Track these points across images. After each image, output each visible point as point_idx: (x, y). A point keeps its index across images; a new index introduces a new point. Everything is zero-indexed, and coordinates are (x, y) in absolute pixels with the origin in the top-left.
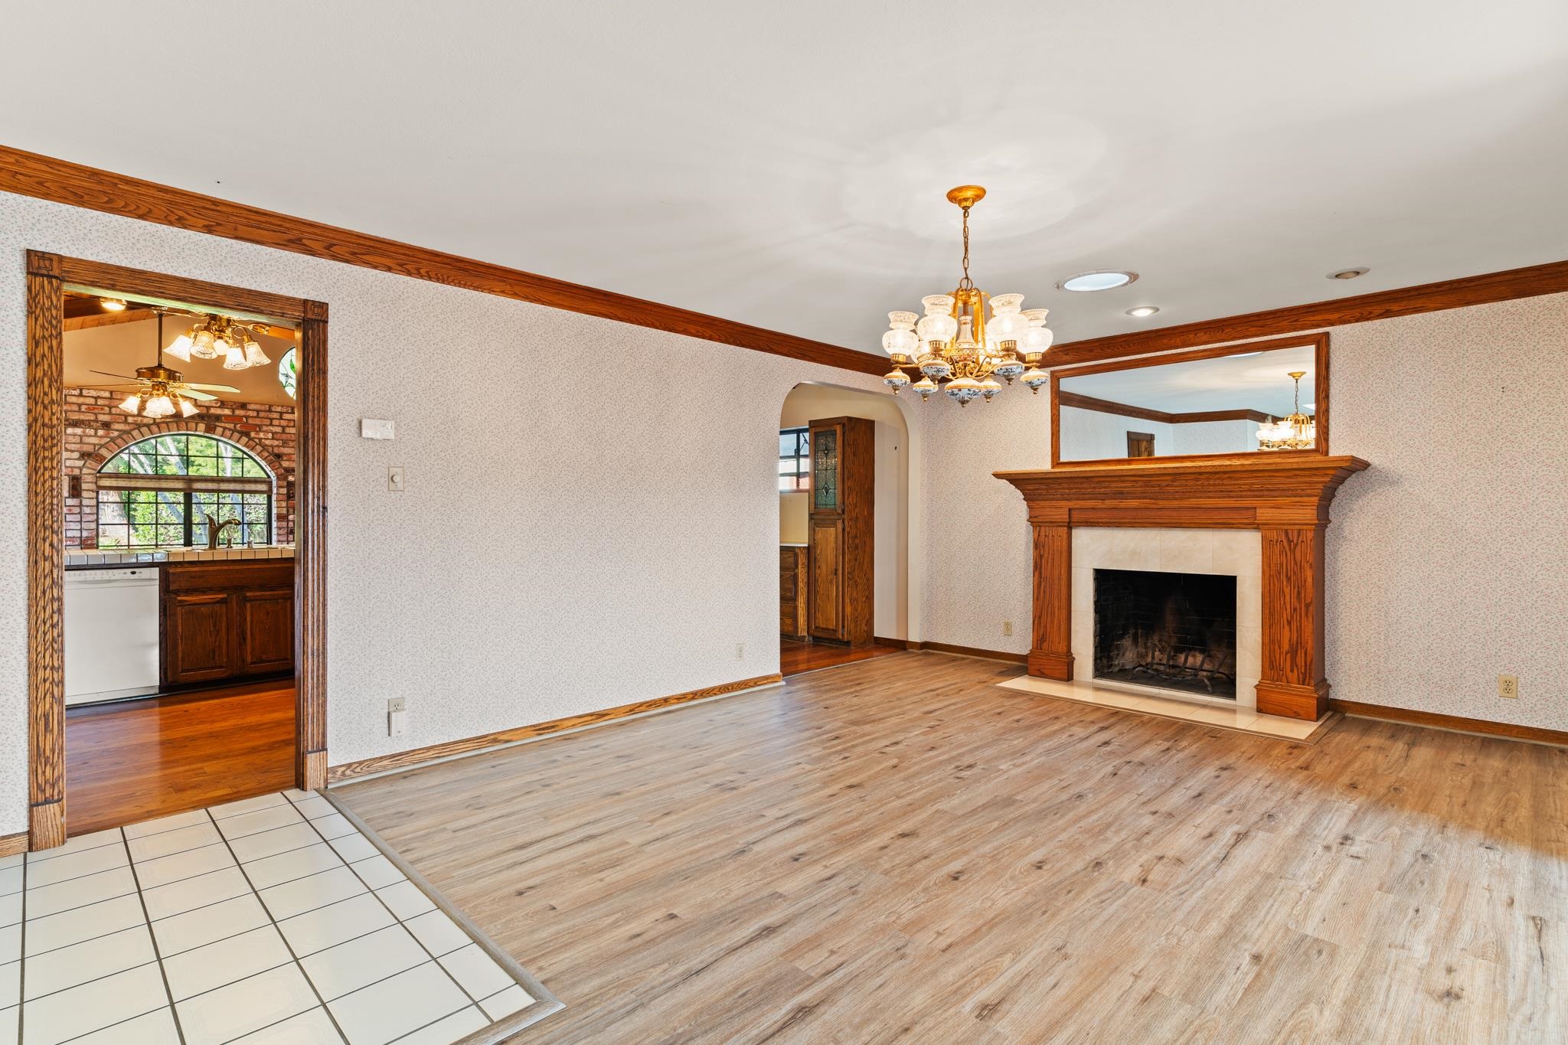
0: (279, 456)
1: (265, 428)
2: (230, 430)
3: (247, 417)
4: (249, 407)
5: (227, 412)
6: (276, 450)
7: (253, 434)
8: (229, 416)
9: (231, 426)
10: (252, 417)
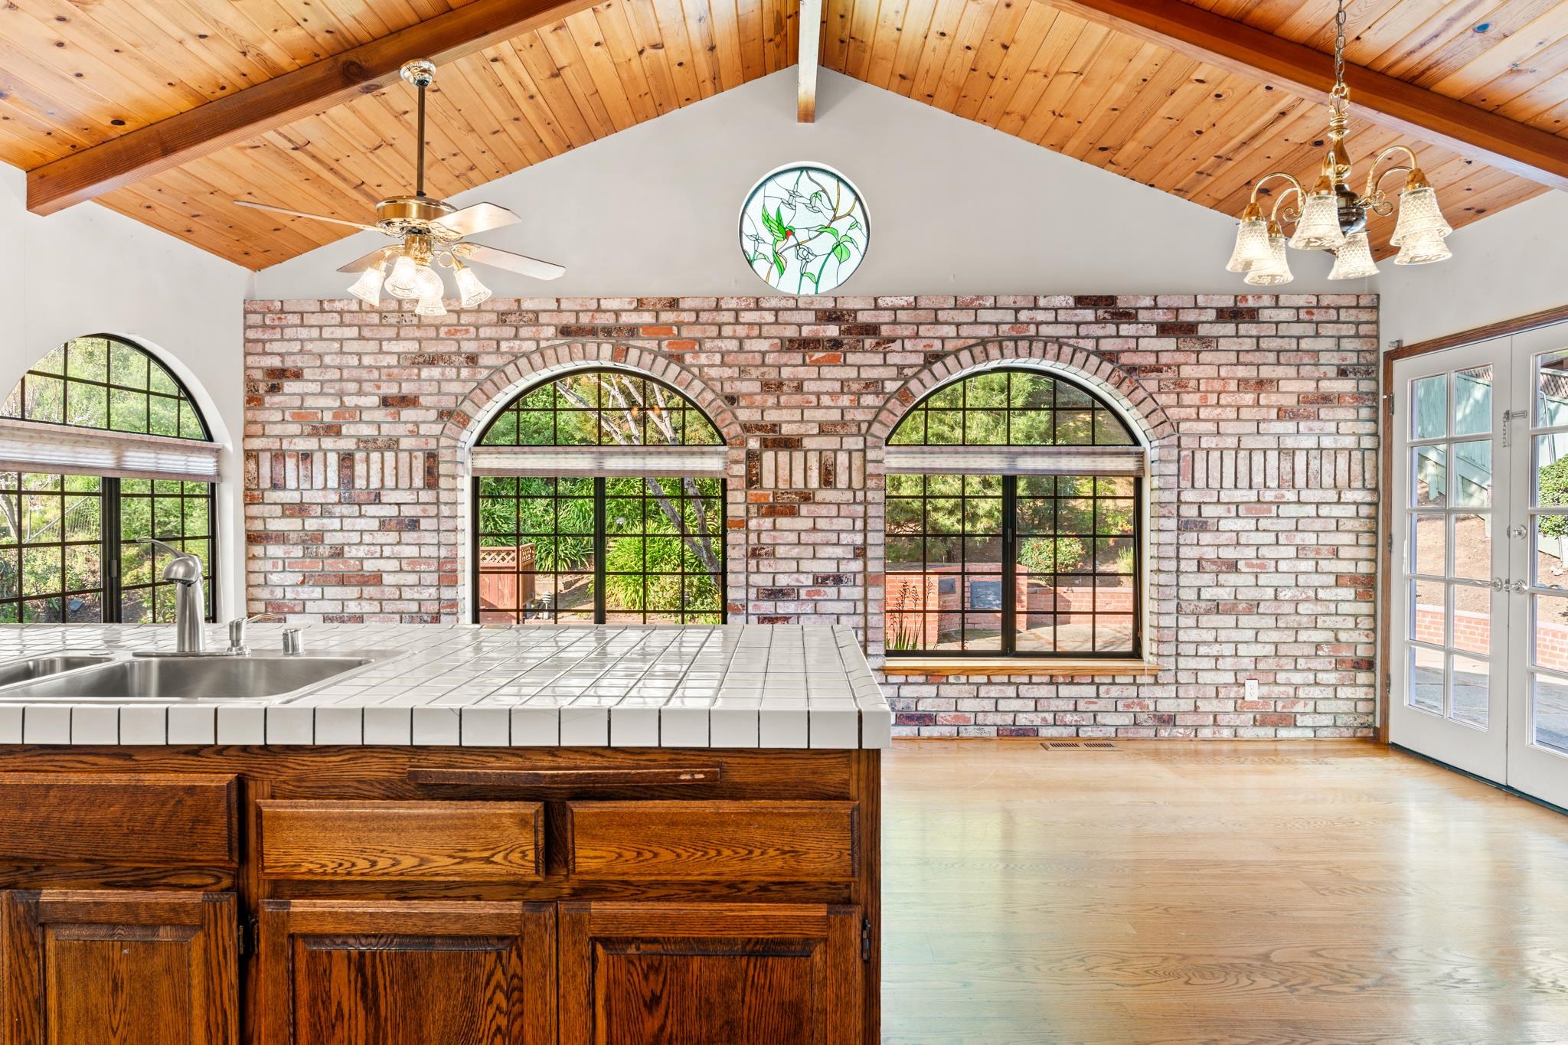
0: (732, 399)
1: (708, 345)
2: (650, 352)
3: (679, 325)
4: (683, 305)
5: (647, 318)
6: (728, 389)
7: (689, 359)
8: (650, 326)
9: (652, 345)
10: (689, 324)
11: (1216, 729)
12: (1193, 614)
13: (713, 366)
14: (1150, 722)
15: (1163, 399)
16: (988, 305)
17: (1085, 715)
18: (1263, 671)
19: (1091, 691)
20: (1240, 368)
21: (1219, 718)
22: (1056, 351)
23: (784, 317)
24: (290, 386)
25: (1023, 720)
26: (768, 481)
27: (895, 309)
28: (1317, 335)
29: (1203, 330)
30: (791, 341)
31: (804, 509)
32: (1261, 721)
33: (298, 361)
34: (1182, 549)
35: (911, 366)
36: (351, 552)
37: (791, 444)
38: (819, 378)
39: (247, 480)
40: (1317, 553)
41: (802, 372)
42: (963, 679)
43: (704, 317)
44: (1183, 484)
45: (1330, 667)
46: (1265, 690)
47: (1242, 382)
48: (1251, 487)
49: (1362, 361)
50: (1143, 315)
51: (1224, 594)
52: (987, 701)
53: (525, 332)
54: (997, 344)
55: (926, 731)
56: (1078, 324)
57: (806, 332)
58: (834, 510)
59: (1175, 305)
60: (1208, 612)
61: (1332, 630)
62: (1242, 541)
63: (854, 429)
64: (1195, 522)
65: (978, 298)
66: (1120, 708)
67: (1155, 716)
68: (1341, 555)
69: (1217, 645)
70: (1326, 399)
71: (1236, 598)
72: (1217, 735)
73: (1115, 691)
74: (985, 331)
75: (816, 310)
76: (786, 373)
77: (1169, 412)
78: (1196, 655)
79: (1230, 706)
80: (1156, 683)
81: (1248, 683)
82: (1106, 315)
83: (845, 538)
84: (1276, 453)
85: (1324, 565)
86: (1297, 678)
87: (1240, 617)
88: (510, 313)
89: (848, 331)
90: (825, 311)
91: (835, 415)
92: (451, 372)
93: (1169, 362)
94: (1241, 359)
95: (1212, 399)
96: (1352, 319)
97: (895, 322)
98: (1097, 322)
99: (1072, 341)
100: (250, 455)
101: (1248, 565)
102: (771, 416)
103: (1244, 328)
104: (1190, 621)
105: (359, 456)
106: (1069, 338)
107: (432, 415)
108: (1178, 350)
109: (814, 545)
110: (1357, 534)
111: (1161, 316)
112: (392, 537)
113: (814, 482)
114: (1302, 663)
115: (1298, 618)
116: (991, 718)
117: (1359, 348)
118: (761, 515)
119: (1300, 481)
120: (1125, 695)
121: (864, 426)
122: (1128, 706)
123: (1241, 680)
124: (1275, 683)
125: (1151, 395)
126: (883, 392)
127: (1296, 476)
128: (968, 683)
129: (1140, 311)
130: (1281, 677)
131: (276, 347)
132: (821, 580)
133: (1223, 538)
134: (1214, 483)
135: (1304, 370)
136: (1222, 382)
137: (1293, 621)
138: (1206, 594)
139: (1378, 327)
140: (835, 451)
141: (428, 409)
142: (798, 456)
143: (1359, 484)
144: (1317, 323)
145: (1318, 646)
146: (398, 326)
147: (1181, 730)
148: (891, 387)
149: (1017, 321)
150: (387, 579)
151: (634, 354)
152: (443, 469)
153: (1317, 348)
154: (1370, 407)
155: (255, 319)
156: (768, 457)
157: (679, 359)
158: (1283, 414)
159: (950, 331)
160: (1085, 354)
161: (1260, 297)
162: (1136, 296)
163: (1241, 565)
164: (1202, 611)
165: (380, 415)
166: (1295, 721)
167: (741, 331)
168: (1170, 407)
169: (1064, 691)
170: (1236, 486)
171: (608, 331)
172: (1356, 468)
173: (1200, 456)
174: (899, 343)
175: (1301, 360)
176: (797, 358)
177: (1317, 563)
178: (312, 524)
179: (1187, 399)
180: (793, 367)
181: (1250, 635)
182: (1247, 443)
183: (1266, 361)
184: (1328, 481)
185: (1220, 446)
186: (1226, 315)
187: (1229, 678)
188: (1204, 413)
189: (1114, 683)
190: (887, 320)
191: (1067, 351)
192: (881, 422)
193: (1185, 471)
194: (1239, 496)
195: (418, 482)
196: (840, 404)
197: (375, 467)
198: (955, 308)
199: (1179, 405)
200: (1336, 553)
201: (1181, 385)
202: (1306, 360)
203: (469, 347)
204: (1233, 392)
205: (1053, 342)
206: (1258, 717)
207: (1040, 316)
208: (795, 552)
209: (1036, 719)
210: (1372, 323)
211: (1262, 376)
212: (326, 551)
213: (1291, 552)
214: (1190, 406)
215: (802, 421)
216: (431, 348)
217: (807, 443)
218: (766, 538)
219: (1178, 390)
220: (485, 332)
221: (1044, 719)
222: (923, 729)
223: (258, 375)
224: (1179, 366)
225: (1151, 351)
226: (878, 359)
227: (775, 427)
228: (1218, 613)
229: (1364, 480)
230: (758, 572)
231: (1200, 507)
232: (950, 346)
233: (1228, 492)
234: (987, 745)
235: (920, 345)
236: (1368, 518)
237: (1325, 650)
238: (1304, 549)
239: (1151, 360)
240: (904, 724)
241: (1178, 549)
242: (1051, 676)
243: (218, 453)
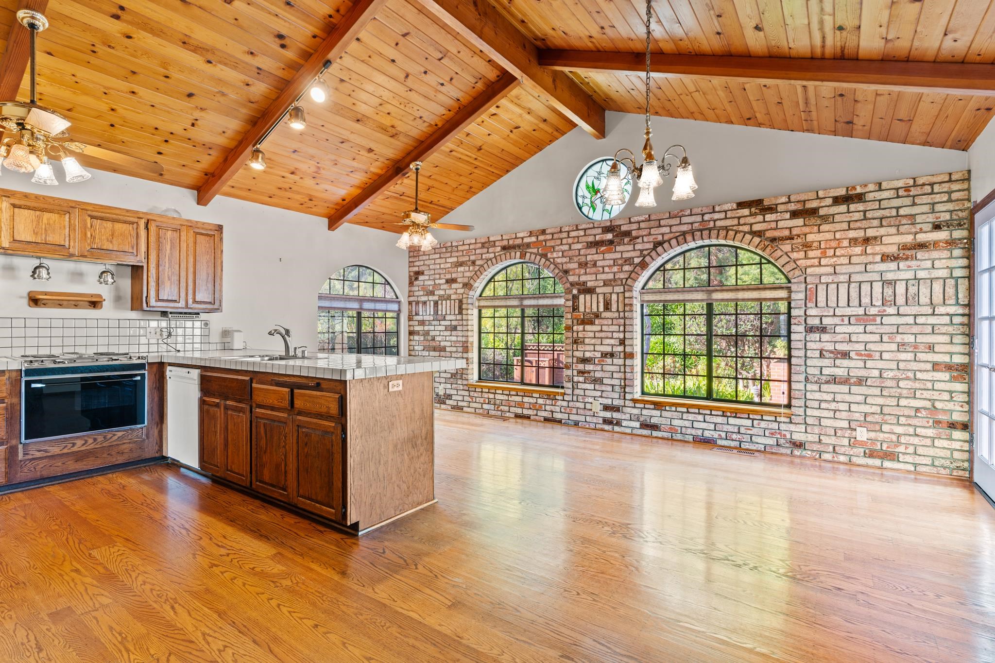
0: (566, 272)
1: (557, 248)
2: (534, 253)
3: (545, 241)
4: (547, 232)
5: (533, 239)
6: (565, 268)
7: (549, 255)
8: (535, 242)
9: (535, 251)
10: (549, 240)
11: (835, 455)
12: (816, 382)
13: (559, 257)
14: (787, 445)
15: (794, 255)
16: (687, 214)
17: (744, 436)
18: (871, 422)
19: (748, 423)
20: (851, 231)
21: (836, 448)
22: (725, 234)
23: (588, 232)
24: (421, 278)
25: (707, 434)
26: (582, 309)
27: (639, 222)
28: (914, 204)
29: (822, 212)
30: (591, 243)
31: (597, 322)
32: (871, 455)
33: (422, 268)
34: (808, 344)
35: (647, 250)
36: (437, 339)
37: (591, 291)
38: (604, 259)
39: (409, 312)
40: (915, 348)
41: (596, 257)
42: (674, 409)
43: (556, 236)
44: (809, 305)
45: (928, 425)
46: (872, 435)
47: (854, 241)
48: (860, 306)
49: (955, 217)
50: (780, 208)
51: (839, 372)
52: (687, 422)
53: (491, 250)
54: (691, 234)
55: (655, 433)
56: (739, 218)
57: (598, 238)
58: (610, 322)
59: (803, 199)
60: (827, 382)
61: (930, 400)
62: (853, 339)
63: (620, 283)
64: (817, 328)
65: (681, 211)
66: (767, 434)
67: (790, 442)
68: (936, 349)
69: (835, 403)
70: (922, 246)
71: (849, 375)
72: (836, 459)
73: (763, 424)
74: (685, 228)
75: (602, 227)
76: (589, 258)
77: (798, 263)
78: (820, 408)
79: (845, 442)
80: (791, 422)
81: (858, 429)
82: (757, 211)
83: (615, 335)
84: (880, 284)
85: (921, 356)
86: (899, 430)
87: (852, 387)
88: (486, 243)
89: (617, 236)
90: (606, 227)
91: (611, 276)
92: (467, 268)
93: (799, 233)
94: (852, 226)
95: (830, 252)
96: (945, 190)
97: (639, 229)
98: (751, 215)
99: (735, 228)
100: (410, 303)
101: (857, 354)
102: (583, 278)
103: (853, 207)
104: (815, 387)
105: (440, 302)
106: (733, 226)
107: (461, 285)
108: (805, 225)
109: (601, 338)
110: (952, 336)
111: (793, 207)
112: (448, 333)
113: (601, 309)
114: (902, 420)
115: (899, 390)
116: (689, 431)
117: (952, 209)
118: (578, 324)
119: (900, 300)
120: (770, 427)
121: (624, 281)
122: (772, 434)
123: (853, 426)
124: (881, 430)
125: (786, 253)
126: (633, 264)
127: (897, 297)
128: (676, 411)
129: (779, 206)
130: (885, 428)
131: (417, 264)
132: (605, 355)
133: (839, 338)
134: (832, 303)
135: (902, 229)
136: (837, 242)
137: (895, 392)
138: (826, 371)
139: (969, 192)
140: (611, 294)
141: (460, 283)
142: (595, 296)
143: (953, 302)
144: (914, 197)
145: (917, 410)
146: (451, 252)
147: (809, 452)
148: (637, 261)
149: (703, 221)
150: (448, 349)
151: (528, 255)
152: (464, 306)
153: (913, 213)
154: (962, 248)
155: (412, 254)
156: (582, 297)
157: (544, 256)
158: (885, 258)
159: (667, 230)
160: (742, 234)
161: (866, 186)
162: (776, 197)
163: (852, 354)
164: (823, 381)
165: (445, 286)
166: (898, 457)
167: (570, 241)
168: (800, 259)
169: (732, 421)
170: (849, 305)
171: (519, 246)
172: (950, 291)
173: (822, 289)
174: (641, 238)
175: (900, 222)
176: (594, 251)
177: (916, 355)
178: (426, 328)
179: (811, 254)
180: (592, 255)
181: (861, 399)
182: (856, 278)
183: (872, 226)
184: (924, 299)
185: (836, 280)
186: (837, 201)
187: (845, 424)
188: (823, 262)
189: (762, 420)
190: (635, 228)
191: (731, 233)
192: (632, 279)
193: (811, 297)
194: (849, 311)
195: (457, 312)
196: (613, 271)
197: (444, 306)
198: (670, 218)
199: (806, 257)
200: (931, 348)
201: (807, 246)
202: (904, 221)
203: (473, 258)
204: (846, 247)
205: (723, 230)
206: (867, 451)
207: (716, 216)
208: (593, 341)
209: (716, 435)
210: (963, 190)
211: (868, 235)
212: (430, 338)
213: (894, 347)
214: (814, 258)
215: (596, 280)
216: (461, 259)
217: (598, 290)
218: (580, 335)
219: (805, 249)
220: (478, 251)
221: (720, 435)
222: (653, 432)
223: (412, 274)
224: (805, 235)
225: (786, 228)
226: (631, 248)
227: (585, 283)
228: (835, 383)
229: (957, 298)
230: (577, 350)
231: (821, 319)
232: (666, 237)
233: (842, 309)
234: (687, 445)
235: (651, 238)
236: (961, 324)
237: (924, 413)
238: (904, 345)
239: (786, 233)
240: (644, 429)
241: (805, 344)
242: (723, 412)
243: (399, 302)
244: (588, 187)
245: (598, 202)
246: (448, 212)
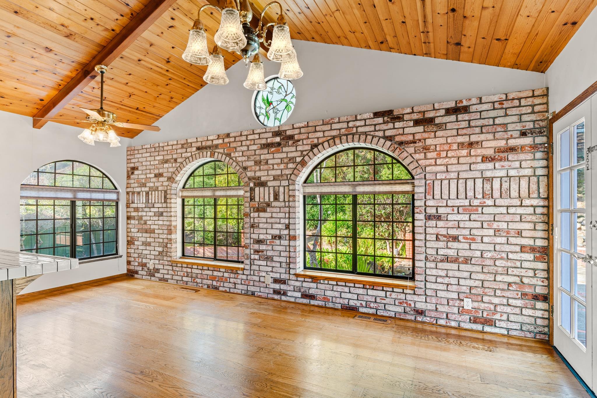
0: (245, 168)
1: (238, 149)
2: (221, 153)
3: (230, 143)
4: (231, 135)
5: (220, 141)
6: (244, 165)
7: (232, 155)
8: (222, 144)
9: (221, 151)
10: (232, 142)
11: (447, 321)
12: (433, 261)
13: (239, 156)
14: (412, 312)
15: (417, 156)
16: (336, 121)
17: (380, 305)
18: (474, 294)
19: (383, 294)
20: (459, 137)
21: (449, 315)
22: (364, 138)
23: (262, 136)
24: (136, 172)
25: (352, 303)
26: (257, 199)
27: (300, 128)
28: (506, 115)
29: (437, 121)
30: (264, 145)
31: (268, 209)
32: (475, 321)
33: (137, 165)
34: (427, 229)
35: (306, 151)
36: (148, 222)
37: (263, 184)
38: (274, 158)
39: (127, 201)
40: (508, 233)
41: (268, 156)
42: (326, 282)
43: (237, 139)
44: (428, 197)
45: (517, 297)
46: (476, 305)
47: (461, 145)
48: (466, 198)
49: (537, 126)
50: (406, 117)
51: (451, 253)
52: (336, 293)
53: (188, 150)
54: (339, 138)
55: (313, 302)
56: (375, 125)
57: (269, 141)
58: (278, 210)
59: (423, 110)
60: (442, 261)
61: (518, 276)
62: (461, 226)
63: (285, 178)
64: (434, 216)
65: (332, 119)
66: (397, 304)
67: (414, 310)
68: (523, 235)
69: (448, 278)
70: (512, 149)
71: (458, 255)
72: (448, 324)
73: (394, 295)
74: (334, 133)
75: (272, 132)
76: (263, 157)
77: (420, 162)
78: (436, 282)
79: (456, 310)
80: (414, 294)
81: (465, 299)
82: (388, 119)
83: (282, 221)
84: (481, 180)
85: (512, 240)
86: (496, 301)
87: (460, 265)
88: (185, 144)
89: (283, 139)
90: (275, 132)
91: (279, 172)
92: (170, 165)
93: (420, 138)
94: (459, 133)
95: (444, 154)
96: (530, 103)
97: (300, 133)
98: (384, 123)
99: (372, 133)
100: (128, 193)
101: (464, 238)
102: (258, 174)
103: (460, 117)
104: (433, 265)
105: (150, 193)
106: (371, 132)
107: (166, 179)
108: (425, 131)
109: (272, 223)
110: (535, 223)
111: (415, 116)
112: (157, 218)
113: (272, 199)
114: (498, 293)
115: (496, 268)
116: (338, 300)
117: (535, 119)
118: (254, 212)
119: (496, 194)
120: (399, 297)
121: (289, 176)
122: (401, 303)
123: (461, 297)
124: (482, 301)
125: (411, 155)
126: (296, 162)
127: (494, 191)
128: (328, 284)
129: (405, 115)
130: (486, 299)
131: (133, 161)
132: (274, 237)
133: (450, 224)
134: (445, 196)
135: (498, 135)
136: (449, 145)
137: (492, 269)
138: (441, 252)
139: (548, 106)
140: (279, 187)
141: (165, 177)
142: (267, 189)
143: (536, 195)
144: (506, 109)
145: (509, 284)
146: (159, 151)
147: (428, 319)
148: (299, 159)
149: (348, 127)
150: (156, 231)
151: (216, 154)
152: (168, 196)
153: (506, 122)
154: (543, 152)
155: (129, 153)
156: (257, 189)
157: (228, 155)
158: (485, 159)
159: (320, 134)
160: (378, 138)
161: (470, 100)
162: (403, 109)
163: (460, 238)
164: (439, 260)
165: (154, 180)
166: (495, 323)
167: (248, 143)
168: (421, 160)
169: (370, 292)
170: (457, 198)
171: (210, 147)
172: (534, 187)
173: (437, 183)
174: (301, 141)
175: (496, 129)
176: (266, 151)
177: (508, 239)
178: (140, 214)
179: (429, 155)
180: (265, 155)
181: (467, 275)
182: (463, 175)
183: (474, 132)
184: (514, 194)
185: (447, 177)
186: (449, 112)
187: (455, 296)
188: (439, 162)
189: (393, 291)
190: (297, 132)
191: (369, 138)
192: (295, 174)
193: (429, 190)
194: (457, 203)
195: (163, 201)
196: (280, 168)
197: (153, 196)
198: (323, 125)
199: (426, 158)
200: (519, 233)
201: (426, 149)
202: (499, 129)
203: (175, 156)
204: (455, 150)
205: (363, 135)
206: (472, 318)
207: (358, 123)
208: (265, 226)
209: (358, 304)
210: (543, 104)
211: (471, 140)
212: (143, 222)
213: (491, 232)
214: (431, 159)
215: (268, 175)
216: (167, 157)
217: (269, 184)
218: (256, 221)
219: (425, 151)
220: (179, 151)
221: (361, 304)
222: (311, 301)
223: (129, 169)
224: (425, 140)
225: (411, 134)
226: (293, 149)
227: (259, 178)
228: (447, 262)
229: (539, 193)
230: (254, 233)
231: (437, 209)
232: (320, 141)
233: (452, 201)
234: (337, 312)
235: (309, 141)
236: (542, 214)
237: (514, 287)
238: (499, 231)
239: (411, 138)
240: (304, 298)
241: (425, 229)
242: (364, 285)
243: (118, 193)
244: (263, 100)
245: (271, 112)
246: (158, 119)
